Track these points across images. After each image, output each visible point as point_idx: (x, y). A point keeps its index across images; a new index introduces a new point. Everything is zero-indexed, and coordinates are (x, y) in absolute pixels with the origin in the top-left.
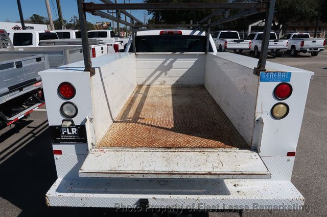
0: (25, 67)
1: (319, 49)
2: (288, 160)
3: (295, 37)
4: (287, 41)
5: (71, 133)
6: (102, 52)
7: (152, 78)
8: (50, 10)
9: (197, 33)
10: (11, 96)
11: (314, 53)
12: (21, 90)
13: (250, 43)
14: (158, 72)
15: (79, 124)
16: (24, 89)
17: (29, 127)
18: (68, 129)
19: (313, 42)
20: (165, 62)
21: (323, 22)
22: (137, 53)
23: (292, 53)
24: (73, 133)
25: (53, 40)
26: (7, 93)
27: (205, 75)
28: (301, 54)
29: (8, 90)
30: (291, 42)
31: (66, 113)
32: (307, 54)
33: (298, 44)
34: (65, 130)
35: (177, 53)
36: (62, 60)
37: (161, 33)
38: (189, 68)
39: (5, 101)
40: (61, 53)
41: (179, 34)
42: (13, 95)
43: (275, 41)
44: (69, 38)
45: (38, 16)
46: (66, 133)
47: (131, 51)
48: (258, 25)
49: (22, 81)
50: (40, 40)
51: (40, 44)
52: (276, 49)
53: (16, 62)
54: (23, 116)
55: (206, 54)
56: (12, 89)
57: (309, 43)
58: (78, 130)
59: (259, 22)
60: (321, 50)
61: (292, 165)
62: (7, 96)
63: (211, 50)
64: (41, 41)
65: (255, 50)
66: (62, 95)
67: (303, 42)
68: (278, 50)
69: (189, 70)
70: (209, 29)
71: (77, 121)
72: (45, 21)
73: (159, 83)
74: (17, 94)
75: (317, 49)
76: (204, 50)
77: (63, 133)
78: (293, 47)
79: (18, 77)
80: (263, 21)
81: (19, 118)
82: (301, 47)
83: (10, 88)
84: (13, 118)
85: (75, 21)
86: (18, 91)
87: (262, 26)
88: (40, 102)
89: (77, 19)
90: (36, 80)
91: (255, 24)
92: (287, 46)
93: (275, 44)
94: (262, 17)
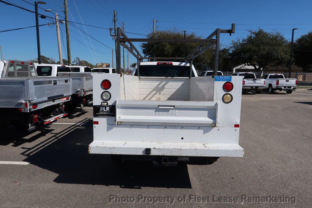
0: (58, 85)
1: (292, 88)
2: (236, 130)
3: (271, 77)
4: (264, 80)
5: (105, 110)
7: (150, 96)
9: (183, 64)
10: (48, 104)
11: (289, 91)
12: (54, 101)
14: (154, 92)
15: (111, 105)
17: (51, 133)
18: (104, 108)
19: (287, 81)
20: (160, 84)
21: (298, 66)
22: (140, 77)
23: (270, 90)
24: (107, 110)
25: (68, 72)
26: (46, 101)
27: (189, 94)
28: (278, 91)
29: (47, 99)
30: (268, 81)
31: (104, 98)
32: (283, 92)
33: (274, 83)
34: (102, 108)
35: (169, 77)
36: (80, 84)
37: (158, 64)
38: (178, 88)
39: (44, 107)
40: (80, 79)
41: (170, 65)
42: (49, 104)
43: (254, 80)
44: (79, 71)
45: (45, 57)
46: (103, 110)
47: (136, 75)
48: (241, 68)
49: (56, 94)
50: (57, 72)
52: (255, 87)
53: (54, 81)
54: (53, 120)
55: (190, 78)
57: (283, 82)
58: (110, 108)
59: (242, 65)
60: (294, 88)
61: (238, 133)
62: (45, 103)
63: (193, 75)
66: (103, 87)
67: (278, 81)
68: (257, 87)
69: (178, 90)
70: (192, 61)
71: (110, 103)
72: (50, 62)
73: (155, 99)
75: (290, 87)
76: (189, 76)
77: (101, 110)
78: (270, 85)
79: (54, 91)
80: (245, 65)
81: (51, 121)
82: (277, 85)
83: (49, 98)
84: (47, 120)
85: (78, 62)
86: (52, 102)
87: (245, 69)
88: (64, 113)
89: (79, 60)
90: (63, 96)
91: (239, 67)
92: (264, 84)
93: (254, 82)
94: (244, 61)
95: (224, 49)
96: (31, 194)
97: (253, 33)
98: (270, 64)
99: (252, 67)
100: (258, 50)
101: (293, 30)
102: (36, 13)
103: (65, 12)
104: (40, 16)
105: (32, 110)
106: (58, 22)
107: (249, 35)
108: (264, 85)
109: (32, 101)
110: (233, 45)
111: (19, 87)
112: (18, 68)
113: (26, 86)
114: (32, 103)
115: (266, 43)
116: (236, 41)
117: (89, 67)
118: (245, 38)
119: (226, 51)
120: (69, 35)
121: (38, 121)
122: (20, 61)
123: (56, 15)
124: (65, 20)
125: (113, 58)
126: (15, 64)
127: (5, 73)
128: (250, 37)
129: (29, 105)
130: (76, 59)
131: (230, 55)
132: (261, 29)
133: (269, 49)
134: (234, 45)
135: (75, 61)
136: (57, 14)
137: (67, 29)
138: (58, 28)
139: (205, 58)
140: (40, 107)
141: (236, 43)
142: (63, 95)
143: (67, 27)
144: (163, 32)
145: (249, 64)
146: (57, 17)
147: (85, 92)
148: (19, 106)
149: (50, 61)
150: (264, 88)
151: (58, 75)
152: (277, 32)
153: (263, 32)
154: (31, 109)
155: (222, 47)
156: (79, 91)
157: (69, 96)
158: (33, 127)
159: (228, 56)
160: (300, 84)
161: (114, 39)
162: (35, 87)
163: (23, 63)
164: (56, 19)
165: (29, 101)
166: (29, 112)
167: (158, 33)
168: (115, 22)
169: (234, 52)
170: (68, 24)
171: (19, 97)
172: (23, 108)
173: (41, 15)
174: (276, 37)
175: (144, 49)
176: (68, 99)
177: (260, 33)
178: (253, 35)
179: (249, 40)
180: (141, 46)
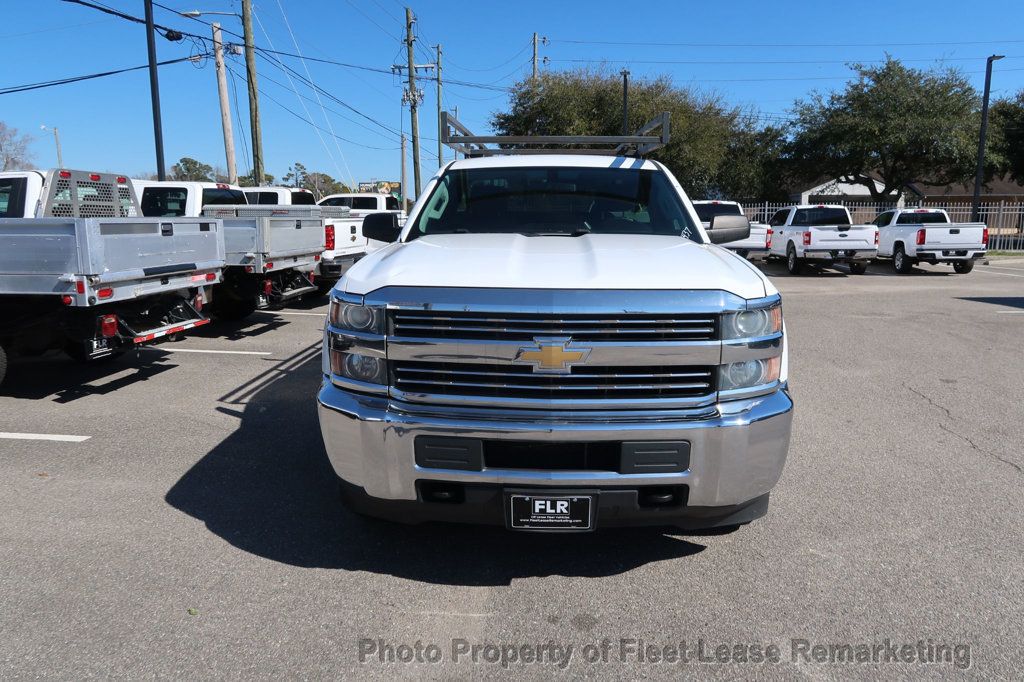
0: (178, 237)
1: (970, 254)
3: (904, 220)
4: (875, 228)
6: (354, 239)
8: (231, 141)
10: (146, 288)
11: (963, 265)
12: (165, 280)
13: (769, 232)
16: (170, 281)
19: (952, 232)
23: (898, 263)
25: (234, 206)
26: (140, 281)
28: (924, 265)
29: (143, 274)
32: (941, 267)
33: (909, 237)
36: (253, 238)
39: (133, 296)
40: (253, 223)
42: (151, 287)
43: (840, 229)
44: (277, 203)
45: (196, 163)
49: (169, 262)
50: (203, 205)
51: (202, 213)
52: (846, 251)
53: (163, 224)
54: (163, 334)
56: (151, 274)
57: (938, 236)
59: (826, 184)
60: (976, 255)
62: (138, 286)
64: (206, 206)
65: (788, 255)
67: (923, 233)
68: (851, 252)
74: (156, 287)
75: (964, 253)
78: (899, 246)
79: (164, 253)
80: (840, 181)
81: (156, 336)
82: (919, 247)
83: (147, 272)
84: (145, 334)
85: (300, 178)
86: (159, 283)
87: (837, 196)
88: (198, 317)
89: (304, 173)
90: (195, 268)
91: (816, 190)
92: (876, 241)
93: (840, 236)
94: (836, 171)
95: (769, 129)
96: (75, 499)
97: (864, 74)
98: (924, 179)
99: (862, 190)
100: (881, 130)
101: (990, 61)
102: (149, 22)
103: (243, 18)
104: (165, 32)
105: (98, 302)
106: (221, 52)
107: (855, 82)
108: (877, 247)
109: (96, 275)
110: (798, 117)
111: (63, 239)
112: (82, 192)
113: (80, 236)
114: (96, 282)
115: (908, 105)
116: (808, 101)
117: (309, 191)
118: (841, 90)
119: (776, 136)
120: (256, 91)
121: (117, 333)
122: (88, 173)
123: (215, 29)
124: (243, 42)
125: (405, 164)
126: (73, 181)
127: (44, 206)
128: (855, 88)
129: (90, 287)
130: (293, 169)
131: (787, 148)
132: (892, 59)
133: (917, 127)
134: (802, 114)
135: (290, 175)
136: (219, 26)
137: (249, 71)
138: (223, 69)
139: (700, 159)
140: (121, 294)
141: (810, 109)
142: (193, 266)
143: (250, 64)
144: (563, 76)
145: (851, 178)
146: (218, 36)
147: (270, 262)
148: (61, 290)
149: (211, 175)
150: (873, 255)
151: (206, 214)
152: (948, 70)
153: (901, 69)
154: (94, 298)
155: (761, 122)
156: (250, 258)
157: (217, 269)
158: (106, 350)
159: (783, 152)
160: (1011, 244)
161: (408, 103)
162: (106, 240)
163: (96, 177)
164: (214, 41)
165: (89, 277)
166: (88, 305)
167: (546, 79)
168: (410, 45)
169: (801, 139)
170: (253, 56)
171: (61, 265)
172: (73, 295)
173: (165, 29)
174: (948, 87)
175: (500, 132)
176: (211, 277)
177: (889, 76)
178: (866, 80)
179: (853, 99)
180: (493, 124)
